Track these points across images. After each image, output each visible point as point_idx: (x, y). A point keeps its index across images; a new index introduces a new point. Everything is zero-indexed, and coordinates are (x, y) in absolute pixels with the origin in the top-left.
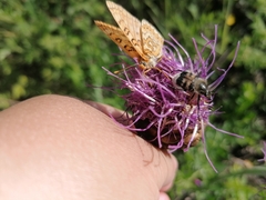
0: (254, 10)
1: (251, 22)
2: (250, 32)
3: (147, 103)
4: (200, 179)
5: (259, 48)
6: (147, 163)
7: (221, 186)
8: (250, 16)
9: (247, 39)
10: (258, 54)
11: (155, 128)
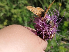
0: (67, 2)
1: (66, 5)
2: (65, 8)
3: (40, 27)
4: (53, 46)
5: (68, 12)
6: (40, 43)
7: (58, 48)
8: (65, 3)
9: (65, 10)
10: (67, 13)
11: (42, 34)
